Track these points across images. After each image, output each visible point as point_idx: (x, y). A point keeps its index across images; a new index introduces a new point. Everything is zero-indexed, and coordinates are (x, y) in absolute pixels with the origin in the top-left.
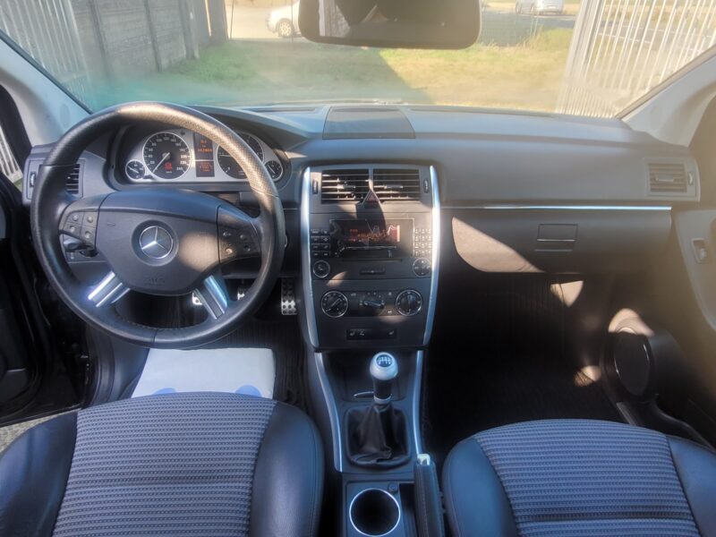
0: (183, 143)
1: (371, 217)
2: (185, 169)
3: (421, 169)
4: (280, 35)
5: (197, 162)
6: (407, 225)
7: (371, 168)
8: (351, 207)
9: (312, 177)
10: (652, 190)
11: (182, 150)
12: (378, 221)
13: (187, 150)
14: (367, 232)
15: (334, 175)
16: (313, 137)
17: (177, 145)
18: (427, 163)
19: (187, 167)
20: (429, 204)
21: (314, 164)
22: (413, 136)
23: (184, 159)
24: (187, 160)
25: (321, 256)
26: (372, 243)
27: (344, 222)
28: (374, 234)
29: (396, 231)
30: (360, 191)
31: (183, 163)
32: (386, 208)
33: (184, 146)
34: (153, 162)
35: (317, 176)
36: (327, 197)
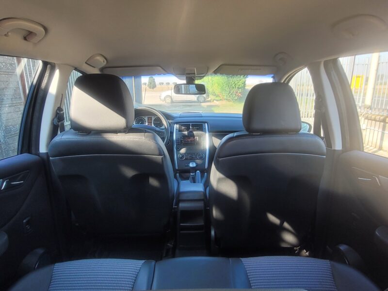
1: (191, 135)
3: (203, 124)
4: (166, 102)
5: (148, 124)
6: (200, 136)
7: (191, 124)
8: (186, 133)
9: (176, 126)
11: (144, 121)
12: (193, 136)
13: (146, 121)
14: (190, 138)
15: (182, 125)
16: (177, 117)
18: (205, 122)
20: (206, 132)
21: (177, 123)
22: (202, 117)
24: (145, 123)
25: (178, 144)
26: (191, 141)
27: (184, 136)
28: (192, 139)
29: (197, 138)
30: (188, 129)
32: (195, 133)
35: (178, 126)
36: (180, 131)
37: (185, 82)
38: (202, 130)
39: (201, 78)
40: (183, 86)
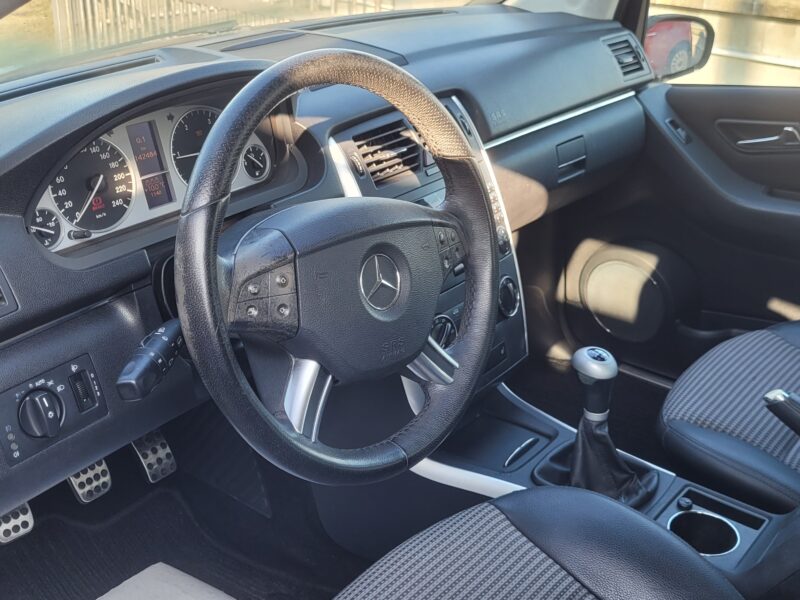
0: (113, 149)
2: (127, 202)
5: (144, 181)
9: (345, 151)
10: (625, 74)
11: (113, 165)
13: (124, 162)
15: (367, 139)
17: (104, 157)
19: (130, 195)
21: (339, 129)
23: (121, 182)
24: (127, 181)
31: (120, 189)
33: (116, 155)
34: (69, 204)
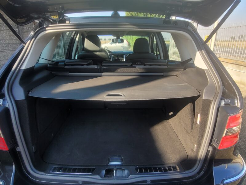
3: (123, 55)
7: (118, 55)
14: (118, 60)
15: (115, 55)
20: (124, 58)
21: (113, 54)
22: (123, 52)
27: (116, 59)
30: (117, 57)
32: (120, 58)
35: (113, 56)
36: (114, 57)
37: (116, 38)
38: (122, 57)
39: (122, 36)
40: (115, 40)
